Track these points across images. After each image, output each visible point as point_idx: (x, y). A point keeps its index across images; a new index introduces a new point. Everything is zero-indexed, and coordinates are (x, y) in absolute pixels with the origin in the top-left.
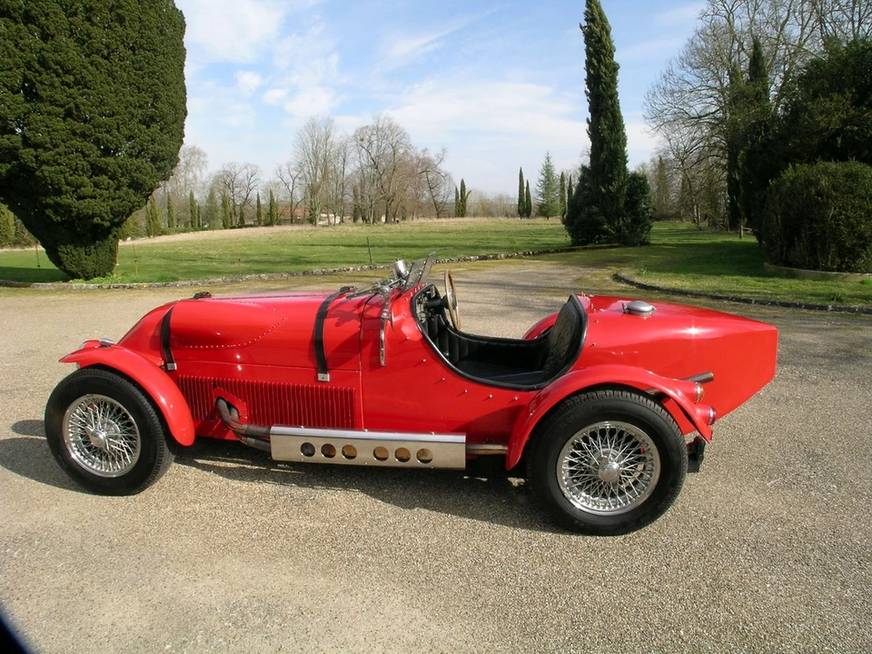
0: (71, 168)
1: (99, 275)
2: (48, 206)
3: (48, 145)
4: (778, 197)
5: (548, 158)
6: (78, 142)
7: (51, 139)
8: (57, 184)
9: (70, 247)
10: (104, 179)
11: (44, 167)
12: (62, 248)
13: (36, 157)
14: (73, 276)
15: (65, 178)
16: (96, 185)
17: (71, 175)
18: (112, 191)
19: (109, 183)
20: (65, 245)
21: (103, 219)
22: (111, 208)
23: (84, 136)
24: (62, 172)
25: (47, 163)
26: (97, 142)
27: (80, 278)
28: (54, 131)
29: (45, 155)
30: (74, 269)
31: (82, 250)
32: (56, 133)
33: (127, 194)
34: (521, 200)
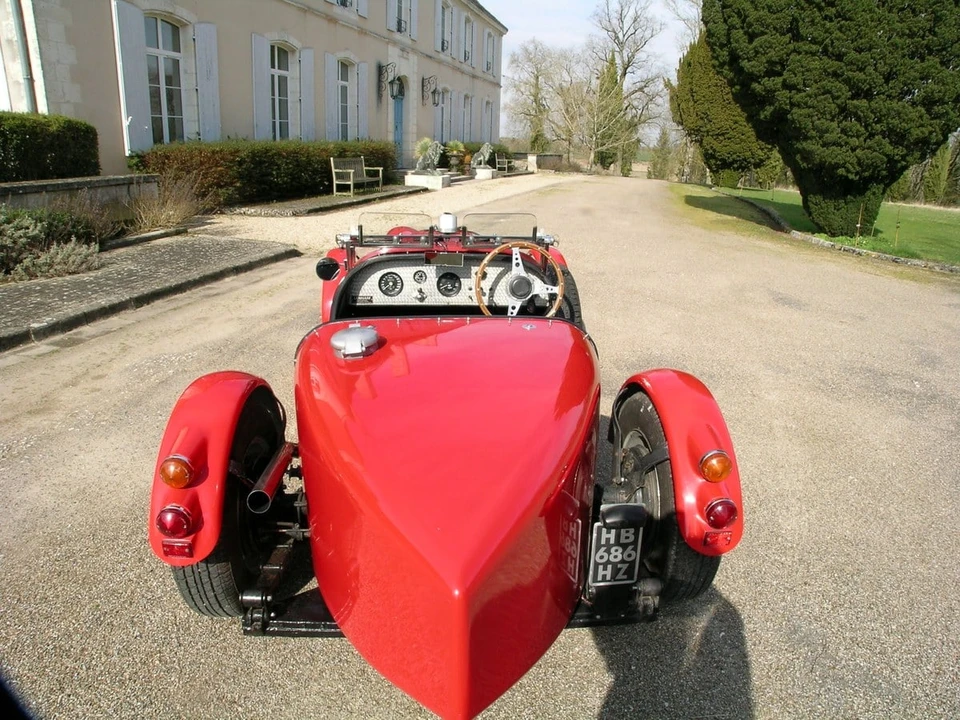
0: (818, 111)
1: (846, 234)
2: (799, 151)
3: (801, 86)
6: (829, 83)
7: (804, 80)
8: (805, 128)
9: (819, 198)
10: (853, 124)
11: (795, 110)
12: (812, 198)
13: (790, 98)
14: (819, 229)
15: (813, 122)
16: (844, 131)
17: (819, 119)
18: (862, 139)
19: (858, 131)
20: (815, 194)
21: (848, 171)
22: (859, 159)
23: (835, 75)
24: (809, 116)
25: (799, 106)
26: (847, 81)
27: (826, 233)
28: (807, 71)
29: (797, 97)
30: (822, 223)
31: (830, 205)
32: (808, 74)
33: (879, 144)
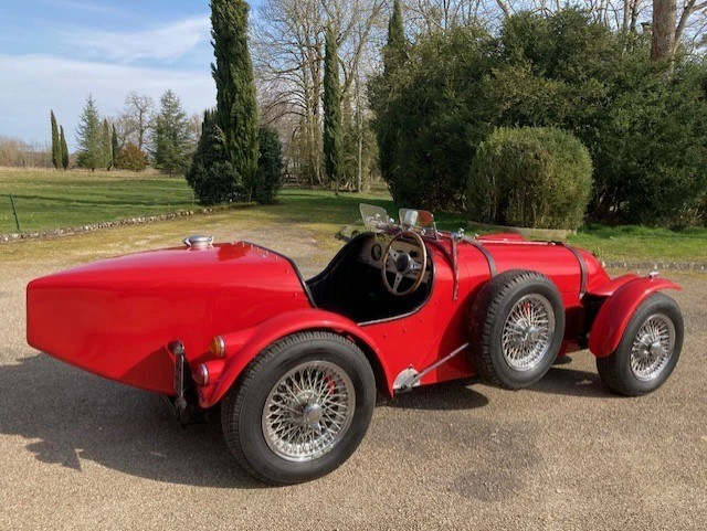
4: (490, 159)
5: (90, 103)
34: (55, 149)
